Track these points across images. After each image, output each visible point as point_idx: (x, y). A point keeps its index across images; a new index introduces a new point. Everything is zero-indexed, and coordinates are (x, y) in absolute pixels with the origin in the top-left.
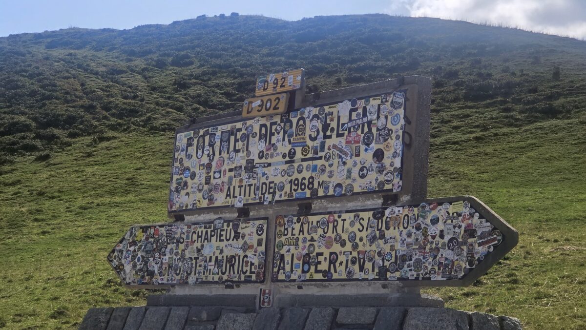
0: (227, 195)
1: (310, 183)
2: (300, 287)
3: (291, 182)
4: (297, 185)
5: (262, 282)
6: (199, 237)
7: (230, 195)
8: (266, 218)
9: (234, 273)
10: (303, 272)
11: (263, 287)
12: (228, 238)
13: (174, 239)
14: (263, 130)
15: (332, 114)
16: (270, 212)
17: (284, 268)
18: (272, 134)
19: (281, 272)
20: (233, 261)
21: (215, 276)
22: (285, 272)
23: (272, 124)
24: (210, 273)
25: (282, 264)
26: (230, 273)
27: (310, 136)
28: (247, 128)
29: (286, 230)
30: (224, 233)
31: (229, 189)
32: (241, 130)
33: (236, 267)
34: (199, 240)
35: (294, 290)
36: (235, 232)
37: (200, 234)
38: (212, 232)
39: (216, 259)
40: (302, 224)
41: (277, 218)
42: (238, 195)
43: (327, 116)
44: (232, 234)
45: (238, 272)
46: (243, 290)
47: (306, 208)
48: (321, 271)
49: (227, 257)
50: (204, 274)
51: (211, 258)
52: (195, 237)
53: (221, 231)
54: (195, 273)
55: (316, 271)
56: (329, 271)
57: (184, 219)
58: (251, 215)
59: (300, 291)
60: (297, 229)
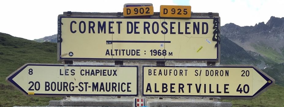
3: (151, 51)
4: (156, 52)
5: (137, 95)
7: (108, 54)
8: (136, 66)
10: (163, 91)
11: (137, 98)
13: (66, 72)
14: (130, 25)
15: (174, 23)
16: (137, 64)
17: (150, 90)
18: (136, 28)
19: (149, 91)
20: (114, 85)
21: (102, 92)
22: (151, 91)
23: (135, 23)
24: (98, 91)
25: (149, 88)
26: (113, 91)
27: (162, 32)
28: (117, 22)
29: (150, 73)
30: (107, 72)
31: (108, 50)
32: (113, 22)
33: (117, 88)
34: (87, 74)
35: (157, 100)
36: (115, 72)
37: (87, 71)
38: (96, 70)
39: (102, 84)
40: (160, 70)
41: (143, 67)
42: (115, 54)
43: (171, 23)
44: (113, 73)
45: (119, 91)
46: (122, 100)
47: (161, 63)
48: (174, 92)
49: (110, 83)
50: (93, 91)
51: (97, 83)
52: (83, 72)
53: (104, 70)
54: (86, 91)
55: (171, 91)
56: (179, 92)
57: (72, 63)
58: (124, 64)
59: (161, 101)
60: (157, 72)
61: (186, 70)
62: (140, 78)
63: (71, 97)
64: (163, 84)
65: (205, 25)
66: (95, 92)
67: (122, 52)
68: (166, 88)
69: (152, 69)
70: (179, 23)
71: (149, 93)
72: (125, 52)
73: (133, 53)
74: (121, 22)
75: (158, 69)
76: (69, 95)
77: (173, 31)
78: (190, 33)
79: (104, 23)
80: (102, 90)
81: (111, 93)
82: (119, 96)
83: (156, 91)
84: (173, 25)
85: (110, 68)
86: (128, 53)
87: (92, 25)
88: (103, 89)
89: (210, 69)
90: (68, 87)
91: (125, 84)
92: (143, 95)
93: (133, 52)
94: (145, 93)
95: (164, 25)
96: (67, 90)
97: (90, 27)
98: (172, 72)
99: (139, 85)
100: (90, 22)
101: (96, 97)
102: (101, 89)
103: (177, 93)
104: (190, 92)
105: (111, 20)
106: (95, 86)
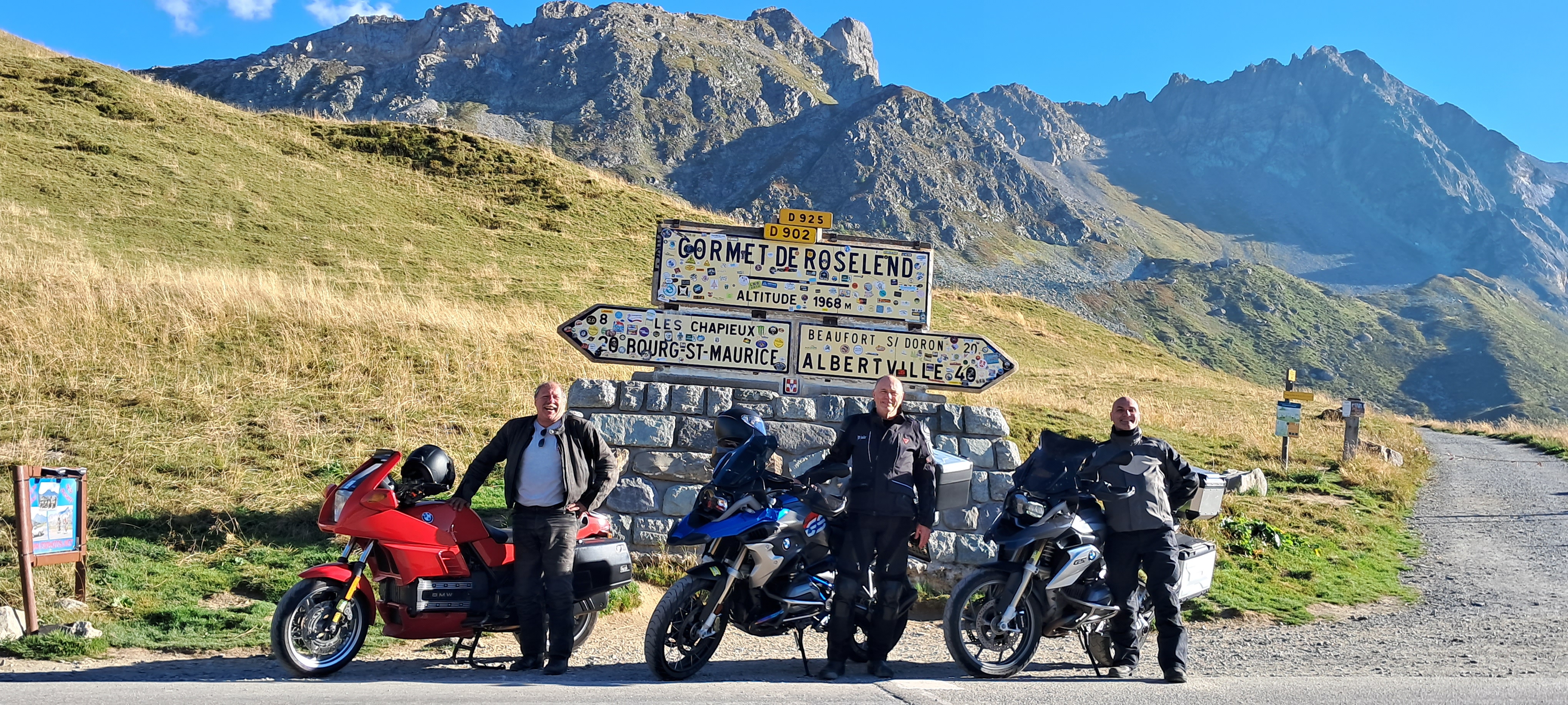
0: (739, 298)
1: (836, 303)
2: (827, 381)
3: (816, 298)
4: (823, 302)
5: (787, 372)
6: (701, 327)
7: (742, 298)
8: (790, 323)
9: (751, 362)
10: (832, 369)
11: (786, 377)
12: (742, 332)
13: (666, 324)
14: (781, 251)
15: (857, 255)
16: (790, 318)
17: (810, 365)
18: (791, 257)
19: (808, 367)
20: (749, 352)
21: (727, 363)
22: (811, 367)
23: (791, 249)
24: (719, 360)
25: (808, 362)
26: (745, 361)
27: (835, 267)
28: (760, 246)
29: (811, 334)
30: (737, 328)
31: (741, 292)
32: (753, 245)
33: (753, 357)
34: (703, 329)
35: (820, 382)
36: (751, 329)
37: (704, 325)
38: (719, 325)
39: (728, 349)
40: (829, 333)
41: (801, 324)
42: (754, 300)
43: (852, 255)
44: (748, 331)
45: (756, 362)
46: (761, 377)
47: (831, 321)
48: (851, 371)
49: (741, 349)
50: (711, 359)
51: (720, 347)
52: (696, 327)
53: (732, 326)
54: (699, 358)
55: (846, 370)
56: (860, 371)
57: (677, 309)
58: (767, 316)
59: (827, 384)
60: (824, 335)
61: (873, 336)
62: (794, 345)
63: (672, 367)
64: (833, 357)
65: (907, 263)
66: (715, 362)
67: (765, 296)
68: (837, 363)
69: (816, 329)
70: (865, 255)
71: (807, 369)
72: (771, 296)
73: (785, 301)
74: (767, 246)
75: (825, 330)
76: (668, 365)
77: (854, 268)
78: (881, 274)
79: (738, 245)
80: (727, 360)
81: (741, 365)
82: (756, 372)
83: (820, 368)
84: (855, 258)
85: (742, 323)
86: (776, 300)
87: (716, 246)
88: (729, 357)
89: (912, 337)
90: (668, 351)
91: (767, 351)
92: (798, 373)
93: (785, 297)
94: (801, 370)
95: (839, 256)
96: (666, 356)
97: (713, 250)
98: (849, 336)
99: (791, 355)
100: (713, 242)
101: (717, 370)
102: (725, 357)
103: (855, 373)
104: (877, 373)
105: (750, 241)
106: (715, 352)
